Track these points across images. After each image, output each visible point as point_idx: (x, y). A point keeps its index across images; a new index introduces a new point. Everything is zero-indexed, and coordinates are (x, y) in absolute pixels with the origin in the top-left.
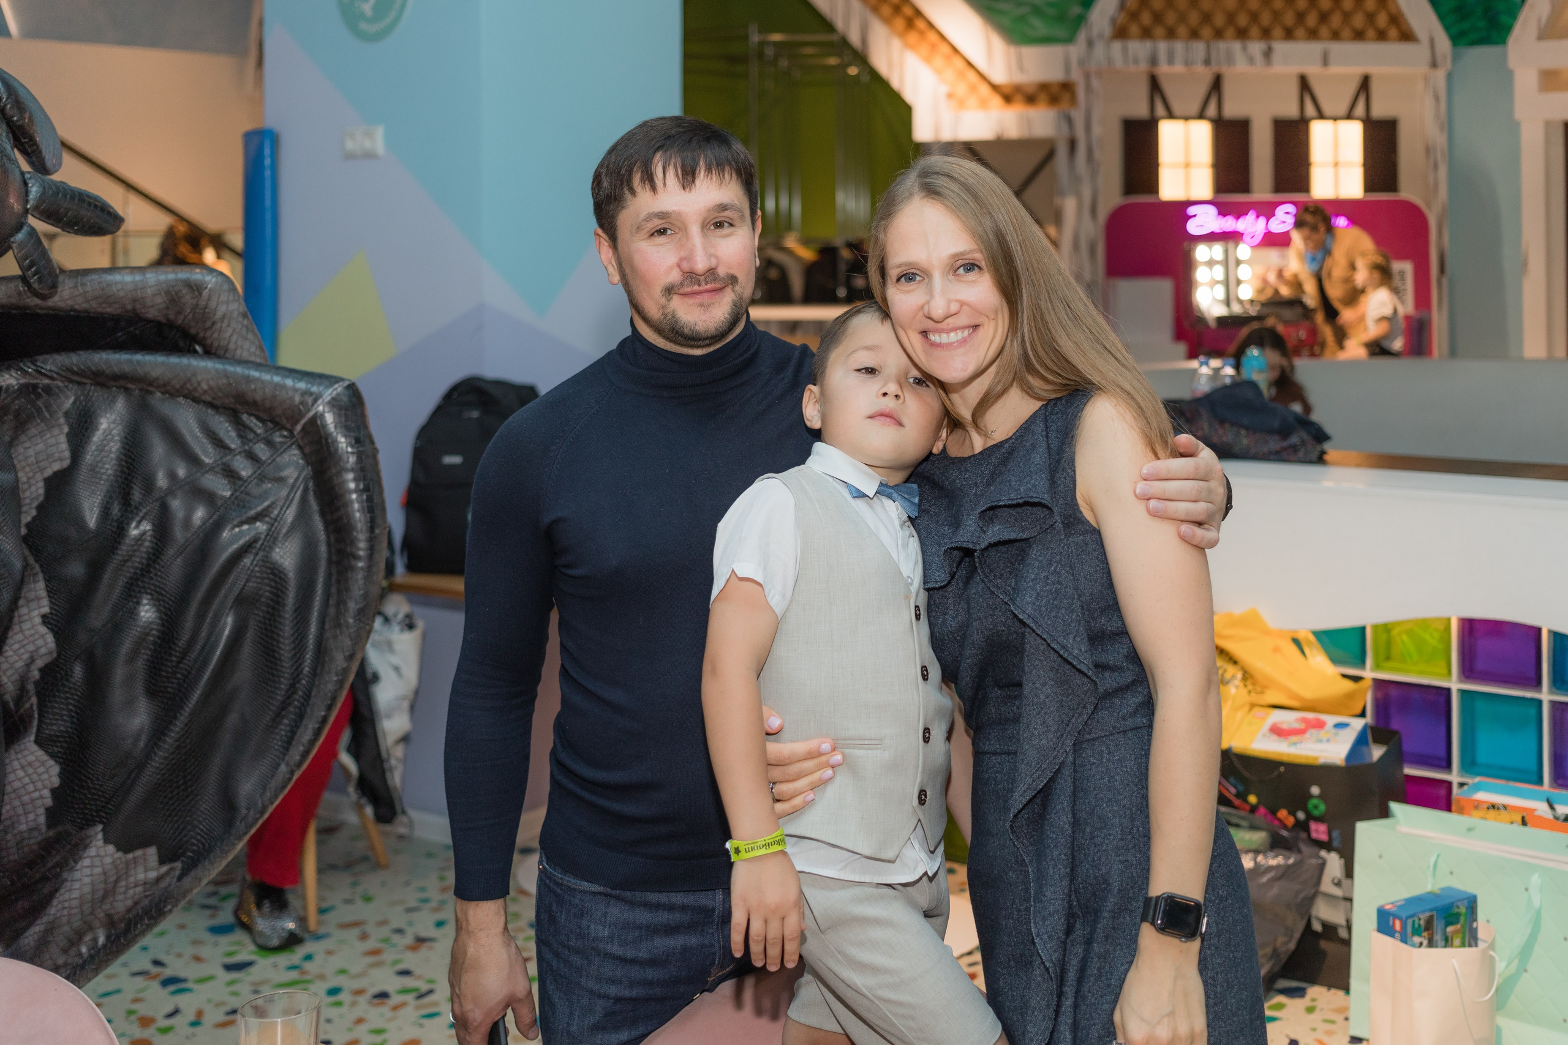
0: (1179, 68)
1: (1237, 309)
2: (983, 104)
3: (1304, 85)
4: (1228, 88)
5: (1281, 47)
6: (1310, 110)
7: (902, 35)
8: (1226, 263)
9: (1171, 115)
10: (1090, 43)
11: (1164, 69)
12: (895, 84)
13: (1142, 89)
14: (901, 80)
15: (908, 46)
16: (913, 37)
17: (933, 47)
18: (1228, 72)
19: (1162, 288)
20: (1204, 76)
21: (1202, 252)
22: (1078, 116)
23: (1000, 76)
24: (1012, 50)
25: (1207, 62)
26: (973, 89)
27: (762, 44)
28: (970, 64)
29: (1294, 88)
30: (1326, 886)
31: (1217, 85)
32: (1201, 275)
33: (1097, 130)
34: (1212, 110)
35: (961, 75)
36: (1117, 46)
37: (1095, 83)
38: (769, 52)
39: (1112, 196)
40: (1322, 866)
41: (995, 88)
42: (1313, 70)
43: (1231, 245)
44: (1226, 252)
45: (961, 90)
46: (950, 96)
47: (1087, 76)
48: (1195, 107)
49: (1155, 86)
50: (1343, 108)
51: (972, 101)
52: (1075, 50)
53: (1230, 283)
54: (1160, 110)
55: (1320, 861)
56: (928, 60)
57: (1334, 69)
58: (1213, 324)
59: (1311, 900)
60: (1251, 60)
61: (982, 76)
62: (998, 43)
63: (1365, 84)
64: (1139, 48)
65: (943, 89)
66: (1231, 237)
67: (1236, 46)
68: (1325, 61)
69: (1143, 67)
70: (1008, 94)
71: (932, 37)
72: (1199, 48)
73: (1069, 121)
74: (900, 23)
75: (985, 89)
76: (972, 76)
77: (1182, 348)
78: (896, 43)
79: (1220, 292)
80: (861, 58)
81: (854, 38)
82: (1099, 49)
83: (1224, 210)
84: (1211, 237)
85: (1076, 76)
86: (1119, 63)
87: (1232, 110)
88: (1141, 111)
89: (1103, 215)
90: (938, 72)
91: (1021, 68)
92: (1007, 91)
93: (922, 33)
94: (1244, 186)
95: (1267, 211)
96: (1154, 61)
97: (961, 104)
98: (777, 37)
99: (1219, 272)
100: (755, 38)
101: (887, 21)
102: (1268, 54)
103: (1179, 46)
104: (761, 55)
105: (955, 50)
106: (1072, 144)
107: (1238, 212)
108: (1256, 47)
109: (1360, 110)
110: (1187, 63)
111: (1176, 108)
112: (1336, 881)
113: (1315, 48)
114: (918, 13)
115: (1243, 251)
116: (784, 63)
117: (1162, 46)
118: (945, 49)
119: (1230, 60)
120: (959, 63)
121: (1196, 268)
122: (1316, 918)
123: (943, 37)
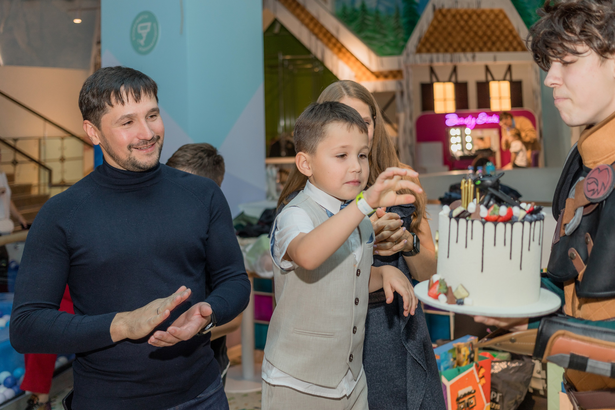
0: (441, 63)
1: (466, 153)
2: (368, 79)
3: (487, 69)
4: (459, 71)
5: (479, 55)
6: (490, 78)
7: (337, 54)
8: (461, 136)
9: (438, 81)
10: (408, 55)
11: (436, 64)
13: (427, 72)
14: (337, 71)
15: (340, 58)
16: (341, 55)
17: (349, 58)
18: (459, 65)
19: (438, 146)
20: (450, 66)
21: (453, 132)
22: (404, 82)
23: (375, 68)
24: (379, 59)
25: (451, 61)
26: (364, 72)
27: (283, 60)
28: (363, 65)
29: (483, 71)
30: (535, 374)
31: (455, 70)
32: (453, 140)
33: (411, 87)
34: (453, 79)
35: (360, 68)
36: (418, 56)
37: (410, 70)
38: (286, 63)
39: (418, 112)
40: (533, 366)
41: (373, 73)
42: (490, 63)
43: (463, 128)
44: (461, 132)
45: (360, 74)
46: (356, 75)
47: (407, 67)
48: (447, 78)
49: (432, 71)
50: (502, 76)
51: (364, 78)
52: (402, 58)
53: (463, 143)
54: (434, 79)
55: (533, 364)
56: (347, 63)
57: (499, 62)
58: (458, 159)
59: (529, 380)
60: (468, 60)
61: (368, 69)
62: (373, 56)
63: (509, 68)
64: (426, 57)
65: (353, 73)
66: (463, 126)
67: (462, 55)
68: (495, 59)
69: (428, 63)
70: (378, 75)
71: (348, 55)
72: (448, 56)
73: (401, 84)
74: (336, 50)
75: (369, 74)
76: (364, 69)
77: (447, 168)
78: (335, 58)
79: (459, 147)
80: (322, 63)
81: (319, 56)
82: (411, 57)
83: (460, 116)
84: (456, 126)
85: (403, 68)
86: (419, 62)
87: (461, 78)
88: (427, 80)
89: (415, 118)
90: (351, 67)
91: (382, 65)
93: (344, 54)
94: (466, 106)
95: (475, 116)
96: (431, 61)
98: (289, 57)
99: (459, 139)
100: (281, 58)
101: (331, 49)
102: (474, 57)
103: (441, 56)
104: (283, 65)
105: (357, 60)
106: (402, 93)
107: (464, 116)
108: (469, 55)
109: (508, 77)
110: (444, 61)
111: (440, 78)
112: (538, 372)
113: (490, 55)
114: (343, 46)
115: (468, 131)
116: (291, 67)
117: (435, 56)
118: (353, 59)
119: (460, 60)
120: (359, 64)
121: (450, 138)
122: (531, 387)
123: (352, 55)
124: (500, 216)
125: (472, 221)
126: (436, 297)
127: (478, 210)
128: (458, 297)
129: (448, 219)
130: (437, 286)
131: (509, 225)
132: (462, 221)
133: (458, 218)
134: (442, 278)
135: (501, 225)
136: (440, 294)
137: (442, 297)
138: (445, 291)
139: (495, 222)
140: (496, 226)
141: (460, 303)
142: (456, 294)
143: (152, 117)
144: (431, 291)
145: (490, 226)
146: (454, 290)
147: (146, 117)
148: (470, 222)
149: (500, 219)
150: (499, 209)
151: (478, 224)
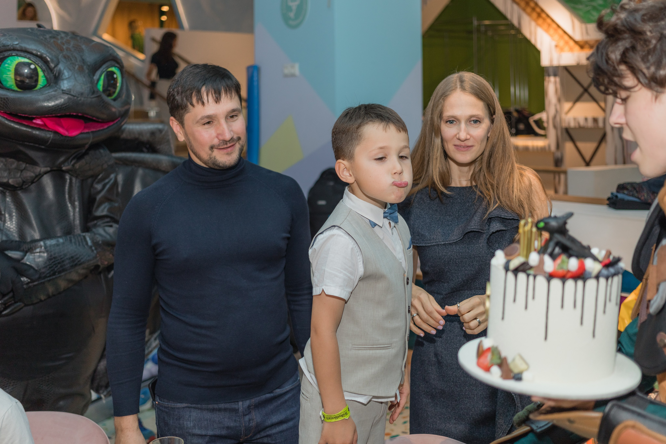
2: (571, 50)
7: (536, 20)
12: (533, 41)
14: (536, 40)
15: (538, 25)
16: (540, 21)
17: (549, 25)
23: (578, 37)
24: (584, 26)
26: (567, 43)
27: (479, 25)
28: (565, 32)
35: (561, 37)
38: (483, 29)
41: (576, 42)
45: (562, 43)
46: (556, 46)
51: (567, 48)
56: (547, 31)
61: (570, 37)
62: (577, 23)
65: (554, 43)
71: (549, 21)
74: (535, 15)
75: (572, 43)
76: (566, 38)
78: (533, 24)
80: (518, 31)
81: (515, 22)
90: (551, 36)
91: (587, 33)
92: (581, 44)
93: (544, 20)
97: (562, 50)
98: (487, 22)
100: (475, 23)
101: (529, 14)
104: (478, 30)
105: (559, 26)
116: (490, 33)
118: (554, 26)
120: (561, 32)
123: (553, 21)
124: (569, 271)
125: (535, 277)
126: (487, 369)
127: (542, 262)
128: (516, 371)
129: (503, 272)
130: (489, 356)
131: (580, 283)
132: (522, 276)
133: (516, 271)
134: (495, 345)
135: (570, 283)
136: (492, 365)
137: (496, 370)
138: (499, 361)
139: (563, 278)
140: (564, 283)
141: (518, 378)
142: (512, 366)
143: (232, 117)
144: (482, 360)
145: (556, 283)
146: (509, 360)
147: (226, 118)
148: (531, 278)
149: (569, 275)
150: (568, 263)
151: (541, 281)
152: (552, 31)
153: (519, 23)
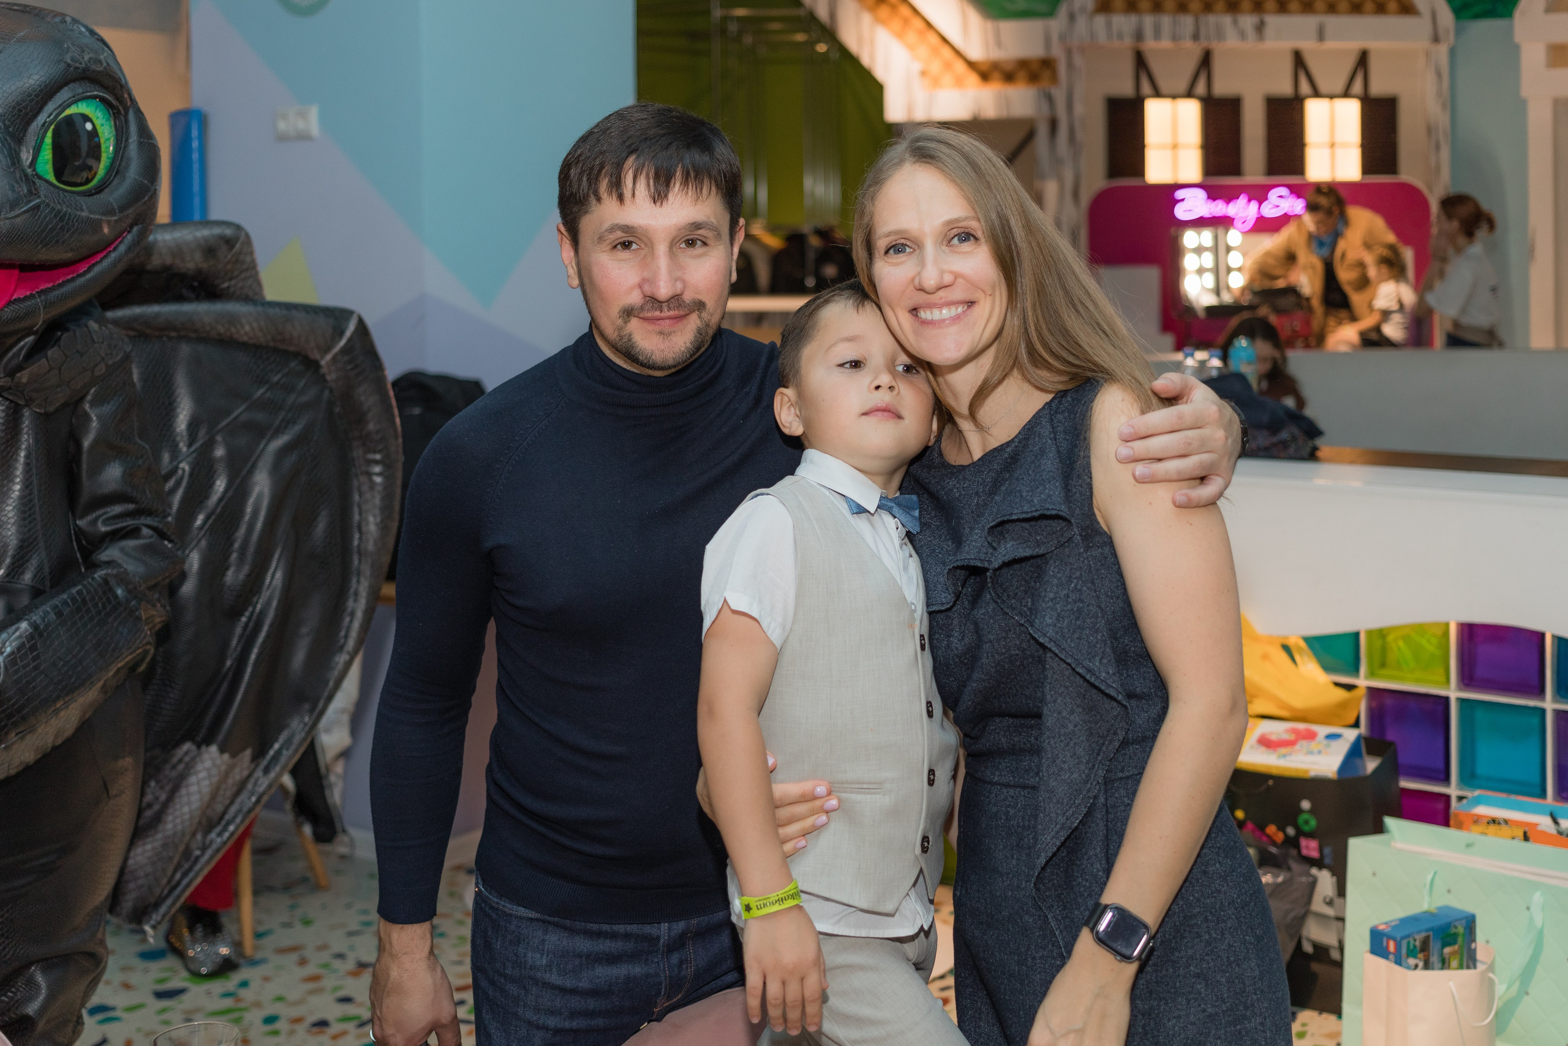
0: (1166, 43)
1: (1227, 298)
2: (959, 82)
3: (1299, 61)
4: (1218, 65)
5: (1273, 21)
6: (1305, 88)
7: (872, 9)
8: (1215, 250)
9: (1158, 94)
10: (1072, 17)
11: (1150, 45)
12: (866, 61)
13: (1127, 66)
14: (872, 57)
15: (881, 20)
16: (884, 12)
17: (906, 22)
18: (1218, 48)
19: (1150, 275)
20: (1192, 51)
21: (1190, 238)
22: (1059, 94)
23: (976, 52)
24: (990, 25)
25: (1196, 37)
26: (948, 66)
27: (725, 19)
28: (945, 40)
29: (1287, 65)
30: (1318, 905)
31: (1206, 61)
32: (1190, 262)
33: (1079, 109)
34: (1201, 88)
35: (935, 51)
36: (1100, 20)
37: (1078, 60)
38: (733, 28)
39: (1095, 179)
40: (1313, 884)
41: (971, 65)
42: (1307, 45)
43: (1221, 231)
44: (1216, 238)
45: (936, 67)
46: (923, 73)
47: (1069, 52)
48: (1183, 85)
49: (1141, 62)
50: (1339, 85)
51: (947, 79)
52: (1057, 25)
53: (1220, 271)
54: (1146, 88)
55: (1311, 879)
56: (900, 36)
57: (1330, 45)
58: (1201, 314)
59: (1301, 920)
60: (1243, 35)
61: (958, 53)
62: (974, 17)
63: (1362, 60)
64: (1124, 23)
65: (917, 67)
66: (1222, 222)
67: (1227, 20)
68: (1321, 36)
69: (1128, 42)
70: (985, 72)
71: (905, 11)
72: (1187, 22)
73: (1050, 99)
75: (960, 67)
76: (947, 52)
77: (1169, 339)
78: (867, 18)
79: (1209, 280)
80: (829, 34)
81: (822, 13)
82: (1081, 23)
83: (1213, 193)
84: (1200, 223)
85: (1057, 52)
86: (1102, 38)
87: (1222, 88)
88: (1125, 88)
89: (1086, 199)
90: (911, 48)
91: (999, 43)
92: (984, 68)
93: (894, 7)
94: (1236, 169)
95: (1259, 194)
96: (1139, 36)
97: (936, 82)
98: (741, 12)
99: (1208, 260)
100: (718, 13)
102: (1260, 28)
103: (1166, 20)
104: (724, 31)
105: (929, 25)
106: (1053, 124)
107: (1229, 196)
108: (1248, 21)
109: (1358, 87)
110: (1175, 38)
111: (1163, 85)
112: (1328, 900)
113: (1309, 22)
115: (1234, 237)
116: (748, 39)
117: (1148, 20)
118: (918, 23)
119: (1220, 35)
120: (934, 39)
121: (1184, 255)
122: (1309, 940)
123: (915, 11)
152: (912, 36)
153: (833, 15)
